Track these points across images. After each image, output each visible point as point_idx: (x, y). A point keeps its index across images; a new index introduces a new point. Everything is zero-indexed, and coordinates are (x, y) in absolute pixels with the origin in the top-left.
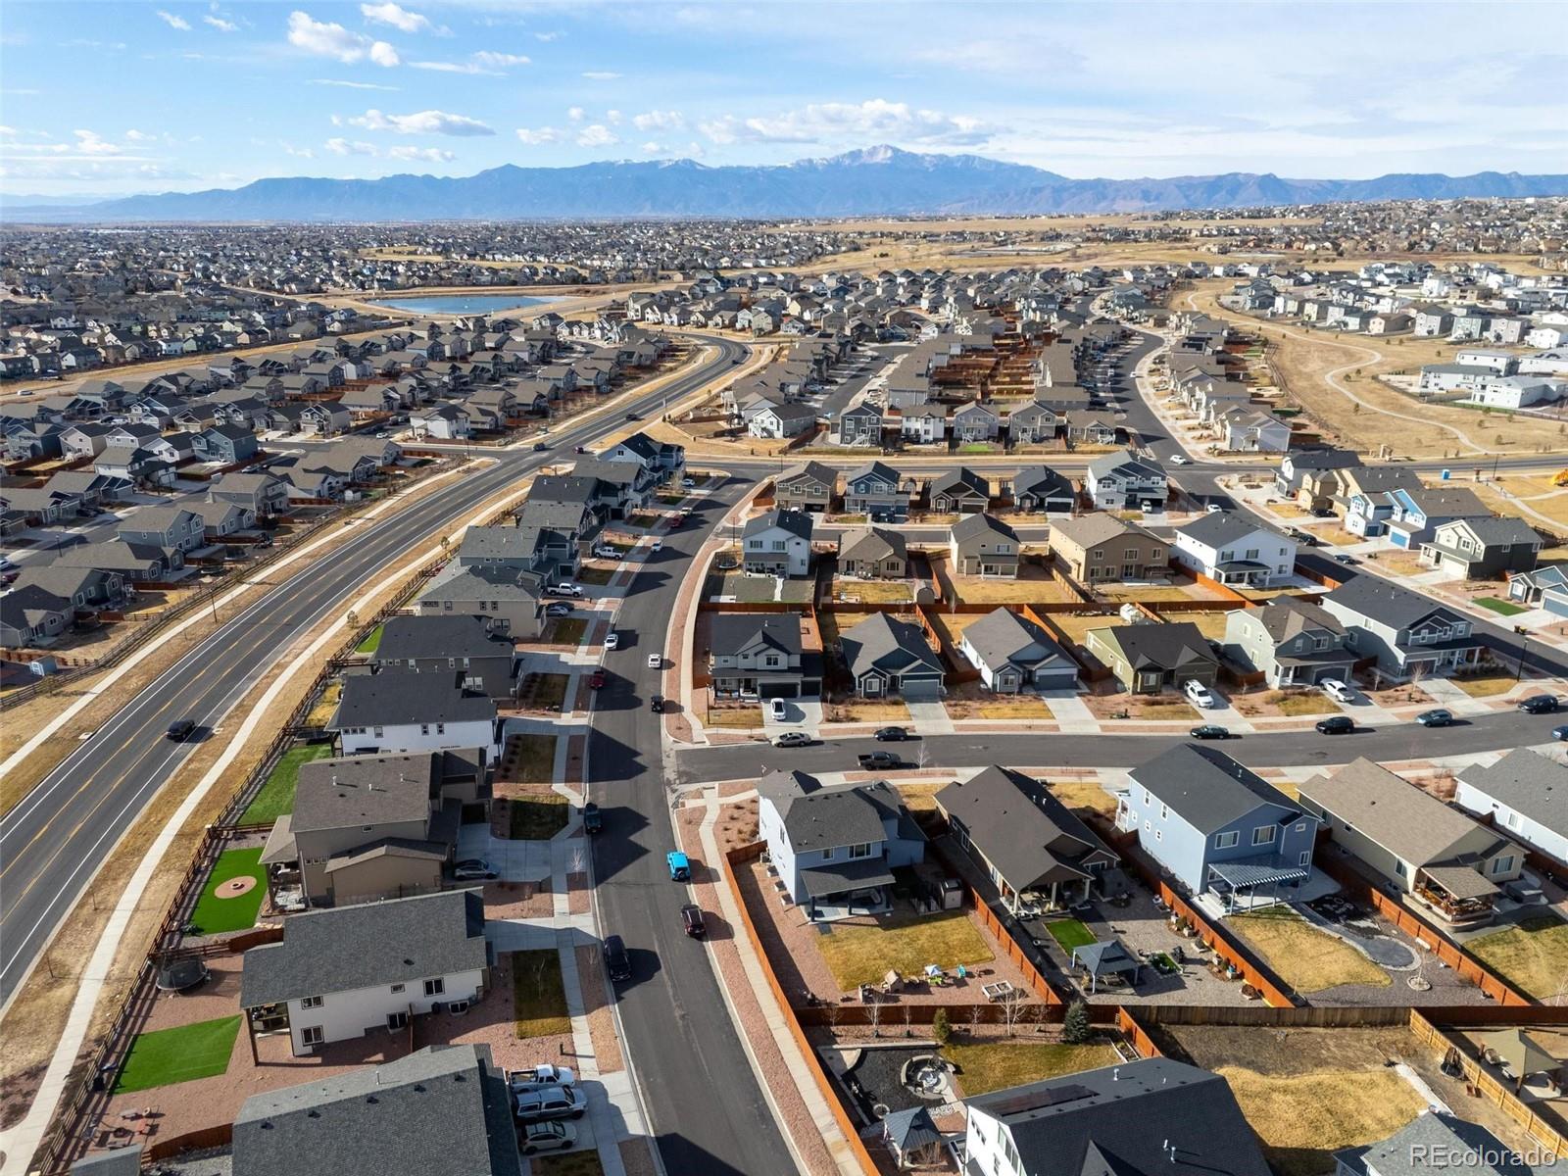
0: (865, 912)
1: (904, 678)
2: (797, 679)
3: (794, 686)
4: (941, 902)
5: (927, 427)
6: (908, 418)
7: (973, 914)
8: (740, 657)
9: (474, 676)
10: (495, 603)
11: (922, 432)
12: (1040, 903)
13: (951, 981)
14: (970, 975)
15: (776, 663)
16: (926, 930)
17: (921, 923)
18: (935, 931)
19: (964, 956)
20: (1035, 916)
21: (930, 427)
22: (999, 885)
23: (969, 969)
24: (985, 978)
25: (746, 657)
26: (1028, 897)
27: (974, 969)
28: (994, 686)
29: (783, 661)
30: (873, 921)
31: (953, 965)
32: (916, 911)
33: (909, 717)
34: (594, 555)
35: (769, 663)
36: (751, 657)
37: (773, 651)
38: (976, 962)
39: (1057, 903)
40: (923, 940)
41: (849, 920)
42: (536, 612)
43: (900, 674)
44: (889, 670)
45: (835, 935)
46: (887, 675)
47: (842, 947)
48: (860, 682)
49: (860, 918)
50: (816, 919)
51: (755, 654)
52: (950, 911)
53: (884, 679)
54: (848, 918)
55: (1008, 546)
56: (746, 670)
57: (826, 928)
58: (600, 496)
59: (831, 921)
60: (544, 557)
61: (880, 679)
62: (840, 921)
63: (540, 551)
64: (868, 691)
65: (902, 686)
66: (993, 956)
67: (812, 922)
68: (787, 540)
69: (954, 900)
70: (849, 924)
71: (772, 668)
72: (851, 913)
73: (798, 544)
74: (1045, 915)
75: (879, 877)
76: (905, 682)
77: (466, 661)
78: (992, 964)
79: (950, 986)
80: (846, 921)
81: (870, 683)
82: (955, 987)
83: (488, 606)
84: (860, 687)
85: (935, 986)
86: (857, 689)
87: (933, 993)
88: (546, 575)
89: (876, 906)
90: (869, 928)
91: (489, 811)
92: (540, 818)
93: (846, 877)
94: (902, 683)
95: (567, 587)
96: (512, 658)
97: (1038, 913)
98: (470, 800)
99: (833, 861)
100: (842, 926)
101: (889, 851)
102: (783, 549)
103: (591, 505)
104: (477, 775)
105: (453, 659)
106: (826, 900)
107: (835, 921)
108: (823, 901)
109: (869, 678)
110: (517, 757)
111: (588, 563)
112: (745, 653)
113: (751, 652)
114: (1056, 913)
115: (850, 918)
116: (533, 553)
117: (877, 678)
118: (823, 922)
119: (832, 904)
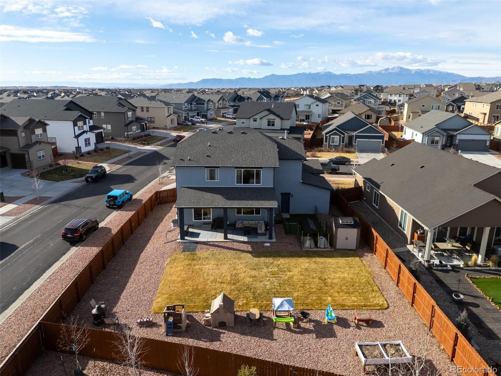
0: (245, 239)
1: (357, 137)
4: (332, 242)
5: (400, 98)
6: (391, 95)
7: (368, 257)
8: (252, 120)
9: (107, 124)
10: (147, 108)
11: (397, 101)
12: (461, 254)
13: (310, 326)
14: (343, 322)
15: (273, 125)
16: (304, 263)
17: (300, 256)
18: (313, 266)
19: (341, 298)
20: (455, 269)
22: (408, 231)
23: (343, 314)
24: (366, 331)
25: (255, 120)
26: (447, 245)
27: (351, 316)
29: (278, 123)
30: (248, 248)
31: (322, 305)
32: (301, 244)
33: (357, 158)
34: (223, 117)
35: (269, 125)
36: (258, 120)
37: (272, 117)
38: (359, 307)
39: (488, 256)
40: (295, 271)
41: (222, 243)
42: (167, 114)
43: (354, 134)
44: (347, 132)
45: (195, 254)
46: (346, 134)
47: (194, 265)
48: (326, 137)
49: (235, 243)
50: (186, 238)
51: (261, 119)
52: (340, 249)
53: (342, 136)
54: (221, 242)
55: (439, 106)
56: (255, 128)
57: (192, 247)
58: (237, 101)
59: (201, 242)
60: (194, 108)
61: (340, 136)
62: (211, 243)
63: (191, 104)
64: (331, 144)
65: (355, 143)
66: (386, 306)
67: (181, 240)
68: (312, 103)
69: (347, 239)
70: (219, 246)
71: (271, 127)
72: (226, 238)
73: (317, 105)
74: (469, 268)
75: (260, 202)
76: (357, 140)
77: (103, 114)
78: (382, 315)
79: (305, 333)
80: (217, 244)
81: (333, 138)
82: (314, 336)
83: (145, 110)
84: (326, 141)
85: (282, 329)
86: (324, 143)
87: (276, 340)
88: (191, 114)
89: (258, 236)
90: (238, 252)
91: (29, 161)
92: (68, 173)
93: (224, 197)
94: (355, 140)
95: (198, 118)
96: (126, 114)
97: (459, 265)
98: (15, 150)
99: (217, 183)
100: (211, 247)
101: (292, 195)
102: (310, 109)
103: (232, 104)
104: (19, 132)
105: (96, 113)
106: (210, 226)
107: (206, 242)
108: (207, 226)
109: (332, 134)
110: (96, 153)
111: (218, 118)
112: (255, 117)
113: (258, 117)
114: (485, 268)
115: (223, 242)
116: (185, 103)
117: (338, 135)
118: (192, 242)
119: (214, 230)
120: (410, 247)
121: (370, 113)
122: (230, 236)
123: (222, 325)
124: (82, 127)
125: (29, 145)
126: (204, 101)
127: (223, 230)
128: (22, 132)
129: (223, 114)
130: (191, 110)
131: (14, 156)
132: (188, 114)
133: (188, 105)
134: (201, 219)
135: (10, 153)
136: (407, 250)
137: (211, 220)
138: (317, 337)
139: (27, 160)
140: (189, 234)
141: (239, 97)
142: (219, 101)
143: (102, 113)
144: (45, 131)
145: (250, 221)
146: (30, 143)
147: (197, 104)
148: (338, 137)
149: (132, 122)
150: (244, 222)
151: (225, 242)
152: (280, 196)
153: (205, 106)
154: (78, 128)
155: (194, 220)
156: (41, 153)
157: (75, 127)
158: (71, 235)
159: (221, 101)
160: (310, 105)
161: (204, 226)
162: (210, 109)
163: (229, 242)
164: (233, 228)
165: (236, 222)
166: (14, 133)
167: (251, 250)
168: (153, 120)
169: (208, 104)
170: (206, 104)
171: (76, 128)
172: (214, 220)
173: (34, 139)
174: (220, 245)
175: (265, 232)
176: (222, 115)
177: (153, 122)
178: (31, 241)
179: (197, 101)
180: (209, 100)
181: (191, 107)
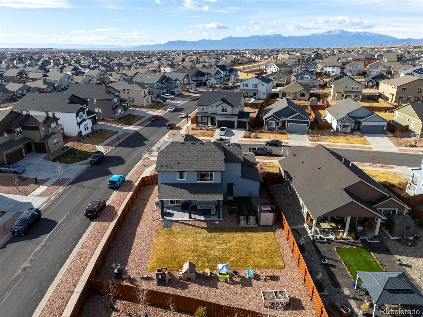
0: (202, 218)
1: (289, 122)
2: (235, 119)
3: (233, 122)
4: (258, 221)
5: (333, 70)
6: (326, 67)
7: (279, 231)
8: (210, 107)
9: (98, 108)
10: (128, 90)
11: (331, 72)
12: (335, 231)
13: (238, 280)
14: (257, 277)
15: (226, 111)
16: (239, 236)
17: (237, 232)
18: (245, 239)
19: (259, 262)
20: (329, 241)
21: (334, 70)
22: (305, 215)
23: (258, 272)
24: (270, 282)
25: (212, 107)
26: (325, 226)
27: (263, 273)
28: (337, 129)
29: (229, 110)
30: (204, 225)
31: (246, 266)
32: (238, 222)
33: (288, 139)
35: (223, 111)
36: (215, 107)
37: (225, 105)
38: (267, 268)
39: (350, 232)
40: (233, 243)
41: (188, 221)
42: (143, 95)
43: (287, 119)
44: (281, 117)
45: (172, 230)
46: (280, 120)
47: (171, 238)
48: (266, 122)
49: (196, 221)
50: (165, 217)
51: (217, 106)
52: (262, 226)
53: (278, 121)
54: (188, 220)
55: (358, 87)
56: (212, 114)
57: (169, 225)
58: (199, 76)
59: (175, 220)
60: (164, 86)
61: (276, 121)
62: (181, 221)
63: (162, 83)
64: (269, 127)
65: (287, 126)
66: (283, 266)
67: (162, 219)
68: (258, 83)
69: (267, 219)
71: (224, 113)
72: (190, 217)
73: (263, 85)
74: (337, 241)
75: (212, 195)
76: (289, 124)
77: (95, 100)
78: (280, 272)
79: (235, 284)
80: (185, 222)
81: (271, 123)
82: (240, 286)
83: (126, 91)
84: (265, 125)
85: (223, 282)
86: (264, 126)
87: (219, 288)
88: (162, 92)
89: (211, 216)
90: (198, 229)
91: (48, 148)
92: (76, 156)
93: (189, 192)
94: (287, 124)
95: (168, 95)
96: (113, 101)
97: (332, 239)
98: (38, 140)
99: (184, 181)
100: (181, 224)
101: (234, 185)
102: (257, 87)
103: (195, 79)
104: (40, 127)
105: (90, 100)
106: (180, 208)
108: (178, 208)
109: (270, 120)
110: (93, 136)
111: (184, 93)
112: (212, 105)
113: (214, 105)
114: (347, 241)
115: (189, 220)
116: (157, 82)
117: (274, 120)
118: (169, 220)
119: (183, 211)
120: (305, 225)
121: (304, 92)
122: (193, 216)
123: (189, 279)
124: (82, 116)
125: (47, 136)
126: (172, 80)
127: (189, 211)
128: (42, 127)
129: (188, 89)
130: (162, 88)
131: (37, 144)
132: (160, 92)
133: (159, 84)
134: (174, 204)
135: (34, 142)
136: (303, 227)
137: (181, 204)
138: (242, 287)
139: (47, 147)
140: (167, 214)
141: (201, 73)
142: (184, 79)
144: (57, 123)
145: (206, 205)
146: (48, 134)
147: (167, 82)
148: (275, 121)
149: (117, 106)
150: (202, 205)
152: (227, 185)
153: (173, 84)
154: (80, 118)
155: (169, 204)
156: (56, 141)
158: (91, 214)
159: (186, 79)
160: (257, 85)
161: (177, 208)
162: (177, 86)
164: (195, 210)
165: (197, 205)
166: (37, 128)
167: (206, 227)
168: (132, 99)
169: (175, 82)
170: (173, 82)
171: (78, 117)
172: (183, 204)
173: (50, 131)
174: (187, 223)
175: (215, 213)
176: (186, 90)
177: (133, 101)
178: (64, 217)
179: (167, 80)
180: (176, 79)
181: (162, 85)
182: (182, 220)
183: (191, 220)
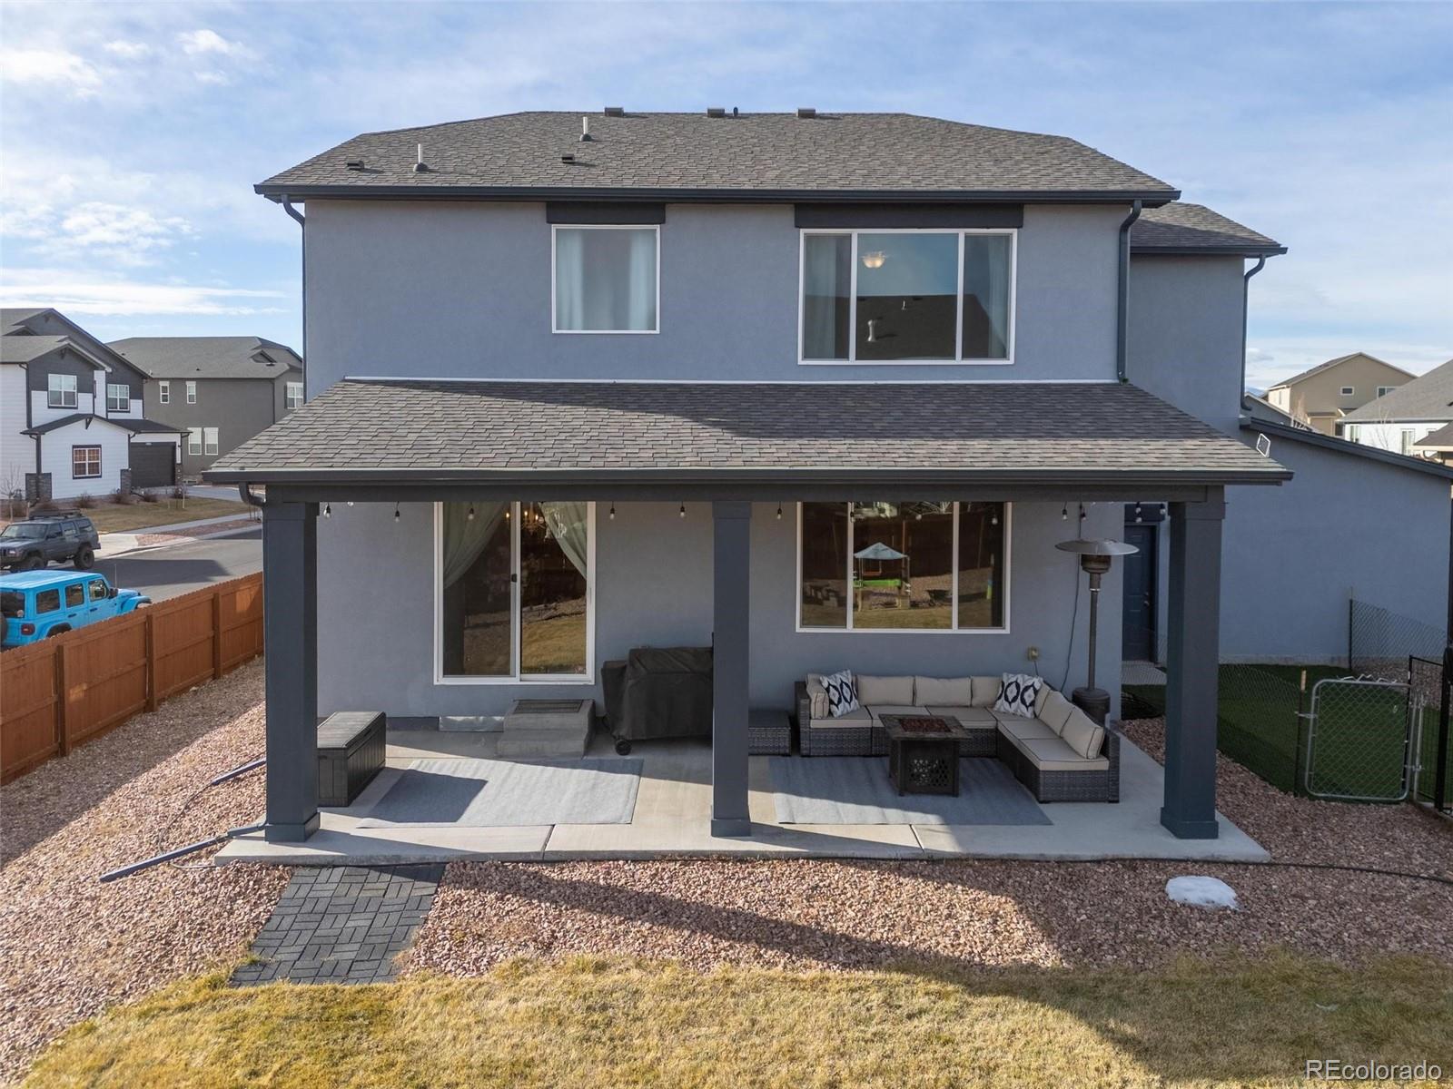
9: (208, 424)
30: (1001, 930)
41: (694, 871)
49: (835, 873)
50: (330, 821)
54: (688, 858)
57: (361, 921)
59: (478, 859)
62: (582, 873)
67: (272, 837)
70: (665, 912)
72: (731, 819)
77: (192, 388)
80: (641, 879)
89: (1049, 810)
96: (279, 390)
100: (574, 920)
105: (166, 384)
106: (581, 720)
107: (528, 859)
108: (553, 720)
115: (705, 857)
118: (381, 855)
119: (612, 755)
122: (767, 806)
124: (71, 398)
127: (705, 759)
134: (505, 671)
137: (589, 676)
140: (378, 788)
143: (189, 384)
145: (922, 683)
150: (876, 689)
151: (723, 857)
154: (51, 401)
155: (439, 679)
157: (34, 393)
161: (528, 720)
163: (766, 857)
164: (785, 743)
165: (801, 687)
167: (1048, 959)
171: (39, 398)
172: (612, 675)
174: (675, 890)
175: (1104, 764)
182: (595, 858)
183: (741, 858)
